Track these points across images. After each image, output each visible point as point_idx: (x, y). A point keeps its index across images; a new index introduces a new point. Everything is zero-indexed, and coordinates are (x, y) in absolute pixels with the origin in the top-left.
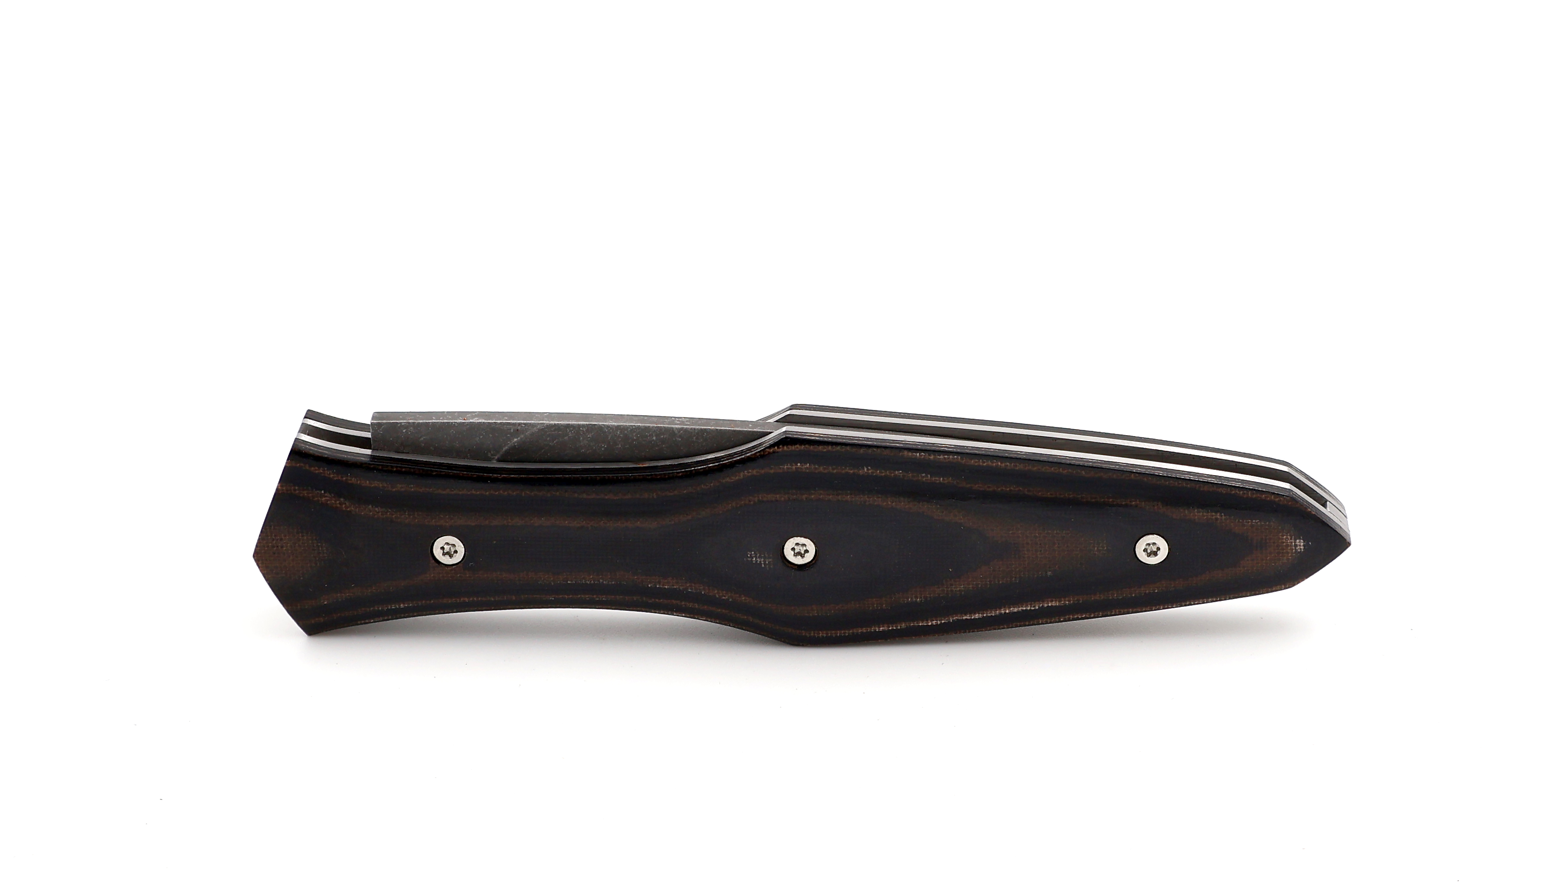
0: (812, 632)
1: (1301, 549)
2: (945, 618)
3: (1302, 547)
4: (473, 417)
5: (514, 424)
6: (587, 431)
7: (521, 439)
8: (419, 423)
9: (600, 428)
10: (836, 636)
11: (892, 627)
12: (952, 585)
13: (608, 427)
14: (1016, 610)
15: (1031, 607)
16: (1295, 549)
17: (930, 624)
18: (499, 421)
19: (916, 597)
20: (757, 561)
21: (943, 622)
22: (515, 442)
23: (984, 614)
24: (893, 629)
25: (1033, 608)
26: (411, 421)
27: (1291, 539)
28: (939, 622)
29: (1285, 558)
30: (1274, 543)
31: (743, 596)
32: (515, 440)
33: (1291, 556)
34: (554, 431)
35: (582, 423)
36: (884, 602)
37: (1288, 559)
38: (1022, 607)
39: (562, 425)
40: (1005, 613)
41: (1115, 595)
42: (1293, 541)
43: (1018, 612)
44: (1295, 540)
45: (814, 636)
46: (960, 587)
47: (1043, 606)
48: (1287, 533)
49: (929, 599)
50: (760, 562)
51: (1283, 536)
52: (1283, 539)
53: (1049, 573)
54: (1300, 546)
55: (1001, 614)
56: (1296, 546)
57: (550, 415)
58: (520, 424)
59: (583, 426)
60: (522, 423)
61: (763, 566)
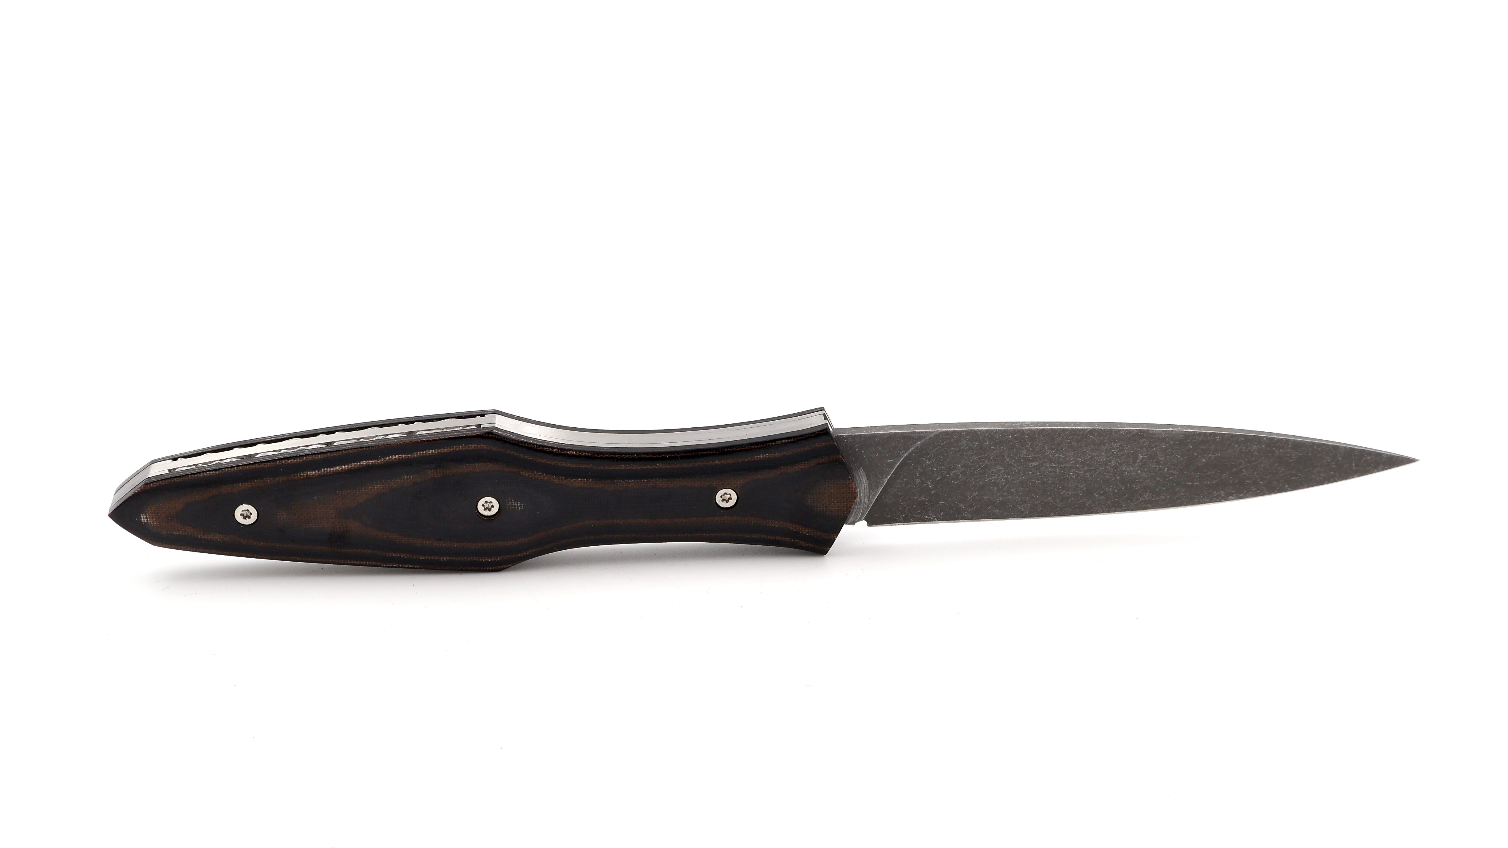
0: (479, 448)
1: (143, 516)
2: (387, 461)
3: (142, 517)
4: (891, 429)
5: (918, 433)
6: (966, 434)
7: (923, 442)
8: (855, 435)
9: (975, 432)
10: (462, 445)
11: (423, 454)
12: (383, 488)
13: (981, 430)
14: (337, 468)
15: (327, 470)
16: (146, 516)
17: (397, 456)
18: (908, 431)
19: (407, 479)
20: (517, 503)
21: (388, 458)
22: (919, 444)
23: (360, 465)
24: (423, 451)
25: (325, 469)
26: (850, 434)
27: (150, 523)
28: (391, 457)
29: (153, 510)
30: (162, 520)
31: (527, 476)
32: (919, 443)
33: (149, 511)
34: (945, 435)
35: (963, 429)
36: (429, 475)
37: (151, 508)
38: (333, 471)
39: (950, 431)
40: (345, 466)
41: (268, 480)
42: (149, 521)
43: (336, 466)
44: (147, 522)
45: (477, 445)
46: (377, 487)
47: (319, 471)
48: (154, 526)
49: (398, 478)
50: (515, 503)
51: (157, 525)
52: (156, 523)
53: (316, 498)
54: (144, 518)
55: (348, 465)
56: (146, 518)
57: (940, 425)
58: (922, 432)
59: (964, 431)
60: (924, 432)
61: (513, 500)
